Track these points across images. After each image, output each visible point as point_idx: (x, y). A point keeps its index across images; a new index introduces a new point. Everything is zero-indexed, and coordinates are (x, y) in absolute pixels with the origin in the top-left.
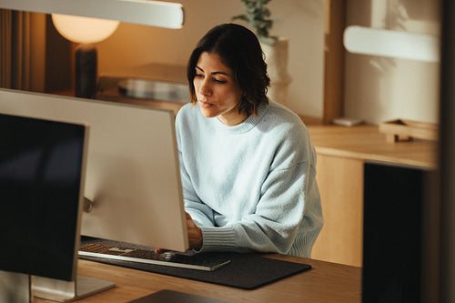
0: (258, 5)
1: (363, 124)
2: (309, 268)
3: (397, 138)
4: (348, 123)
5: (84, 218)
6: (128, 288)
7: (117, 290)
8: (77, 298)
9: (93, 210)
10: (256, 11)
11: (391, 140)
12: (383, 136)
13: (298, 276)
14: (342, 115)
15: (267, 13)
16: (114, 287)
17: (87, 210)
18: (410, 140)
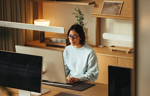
0: (81, 21)
1: (105, 46)
2: (95, 85)
3: (113, 50)
4: (102, 47)
5: (43, 76)
6: (53, 91)
7: (51, 92)
8: (42, 95)
9: (45, 74)
10: (80, 22)
11: (111, 50)
12: (110, 50)
13: (92, 87)
14: (100, 45)
15: (83, 22)
16: (50, 91)
17: (43, 74)
18: (116, 50)
